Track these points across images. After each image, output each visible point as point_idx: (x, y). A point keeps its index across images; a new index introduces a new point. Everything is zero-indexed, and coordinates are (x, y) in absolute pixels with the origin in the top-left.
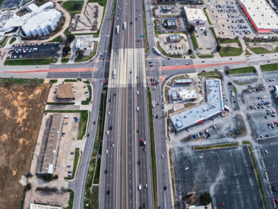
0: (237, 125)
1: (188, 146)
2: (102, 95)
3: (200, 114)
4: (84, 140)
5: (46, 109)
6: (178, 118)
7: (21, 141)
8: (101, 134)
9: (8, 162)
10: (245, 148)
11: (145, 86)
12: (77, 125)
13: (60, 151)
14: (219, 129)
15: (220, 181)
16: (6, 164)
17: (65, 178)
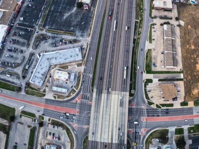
0: (40, 42)
1: (77, 37)
2: (135, 89)
3: (60, 56)
4: (146, 49)
5: (182, 75)
6: (76, 57)
7: (193, 47)
8: (134, 53)
9: (196, 32)
10: (44, 26)
11: (95, 90)
12: (153, 61)
13: (162, 41)
14: (52, 44)
15: (68, 13)
16: (197, 31)
17: (156, 24)
